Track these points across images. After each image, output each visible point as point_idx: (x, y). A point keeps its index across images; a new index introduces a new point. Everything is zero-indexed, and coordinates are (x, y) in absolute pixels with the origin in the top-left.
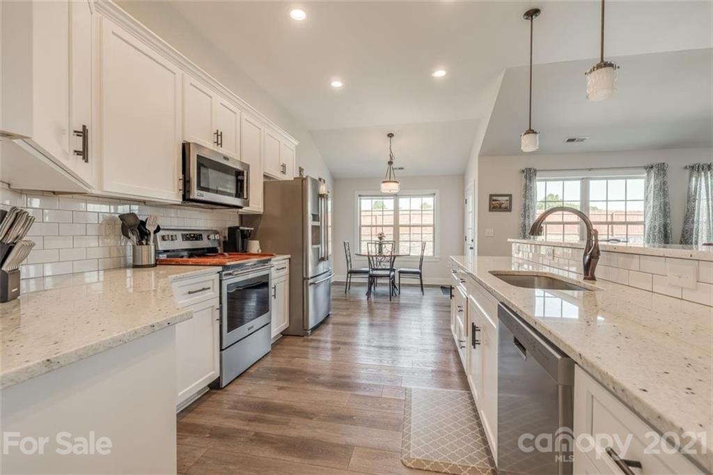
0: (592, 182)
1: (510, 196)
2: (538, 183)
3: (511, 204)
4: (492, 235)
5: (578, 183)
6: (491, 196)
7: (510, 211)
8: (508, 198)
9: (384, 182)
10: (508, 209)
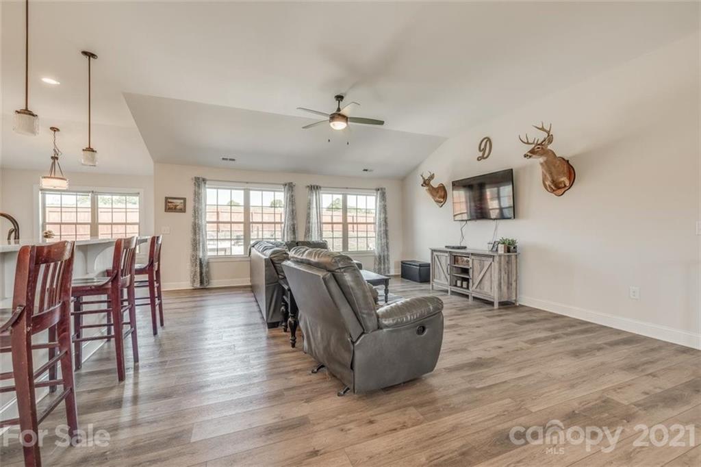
0: (251, 192)
1: (184, 199)
2: (208, 190)
3: (185, 206)
4: (168, 232)
5: (242, 192)
6: (167, 198)
7: (185, 211)
8: (182, 201)
9: (45, 177)
10: (183, 210)
